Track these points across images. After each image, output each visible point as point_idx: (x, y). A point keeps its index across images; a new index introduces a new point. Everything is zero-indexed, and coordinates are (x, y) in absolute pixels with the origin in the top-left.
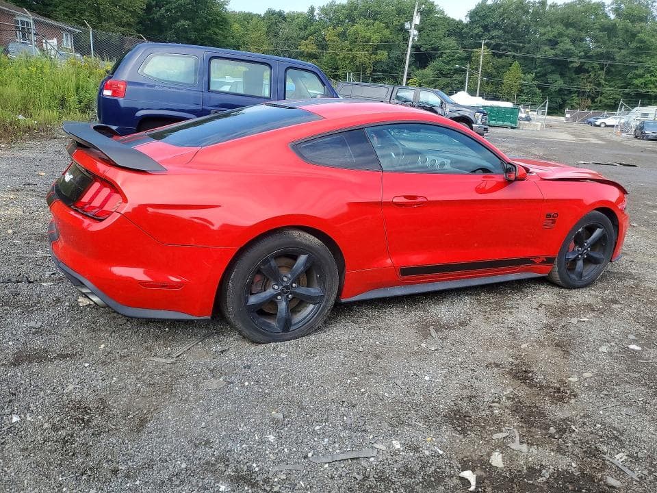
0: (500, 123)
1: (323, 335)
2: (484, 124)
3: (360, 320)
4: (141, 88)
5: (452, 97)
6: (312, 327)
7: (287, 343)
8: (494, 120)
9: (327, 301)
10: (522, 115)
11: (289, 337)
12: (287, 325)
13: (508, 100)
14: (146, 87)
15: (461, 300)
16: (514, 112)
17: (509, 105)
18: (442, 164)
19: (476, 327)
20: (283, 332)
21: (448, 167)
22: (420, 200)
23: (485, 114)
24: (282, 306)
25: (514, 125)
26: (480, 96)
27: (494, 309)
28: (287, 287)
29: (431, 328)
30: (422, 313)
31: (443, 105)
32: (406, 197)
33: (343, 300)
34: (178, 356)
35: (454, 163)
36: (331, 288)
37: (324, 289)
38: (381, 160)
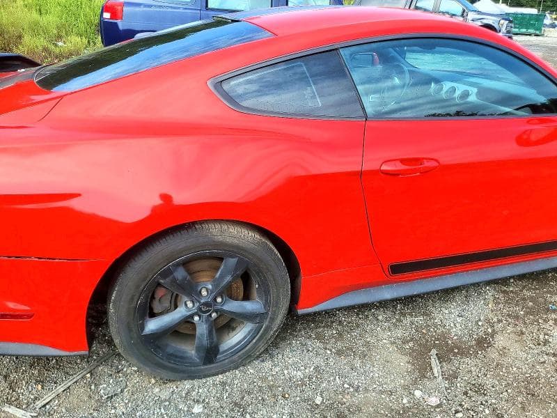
0: (524, 30)
1: (268, 364)
2: (508, 32)
3: (328, 333)
4: (137, 9)
5: (474, 5)
6: (250, 356)
7: (210, 380)
8: (518, 28)
9: (272, 320)
10: (547, 21)
11: (213, 371)
12: (210, 354)
13: (532, 7)
14: (142, 9)
15: (480, 294)
16: (539, 18)
17: (534, 11)
18: (466, 95)
19: (503, 352)
20: (205, 364)
21: (473, 98)
22: (427, 164)
23: (511, 22)
24: (202, 329)
25: (538, 32)
26: (502, 3)
27: (530, 312)
28: (206, 304)
29: (434, 352)
30: (420, 320)
31: (465, 14)
32: (403, 161)
33: (300, 312)
34: (44, 406)
35: (482, 92)
36: (277, 303)
37: (267, 304)
38: (364, 99)
